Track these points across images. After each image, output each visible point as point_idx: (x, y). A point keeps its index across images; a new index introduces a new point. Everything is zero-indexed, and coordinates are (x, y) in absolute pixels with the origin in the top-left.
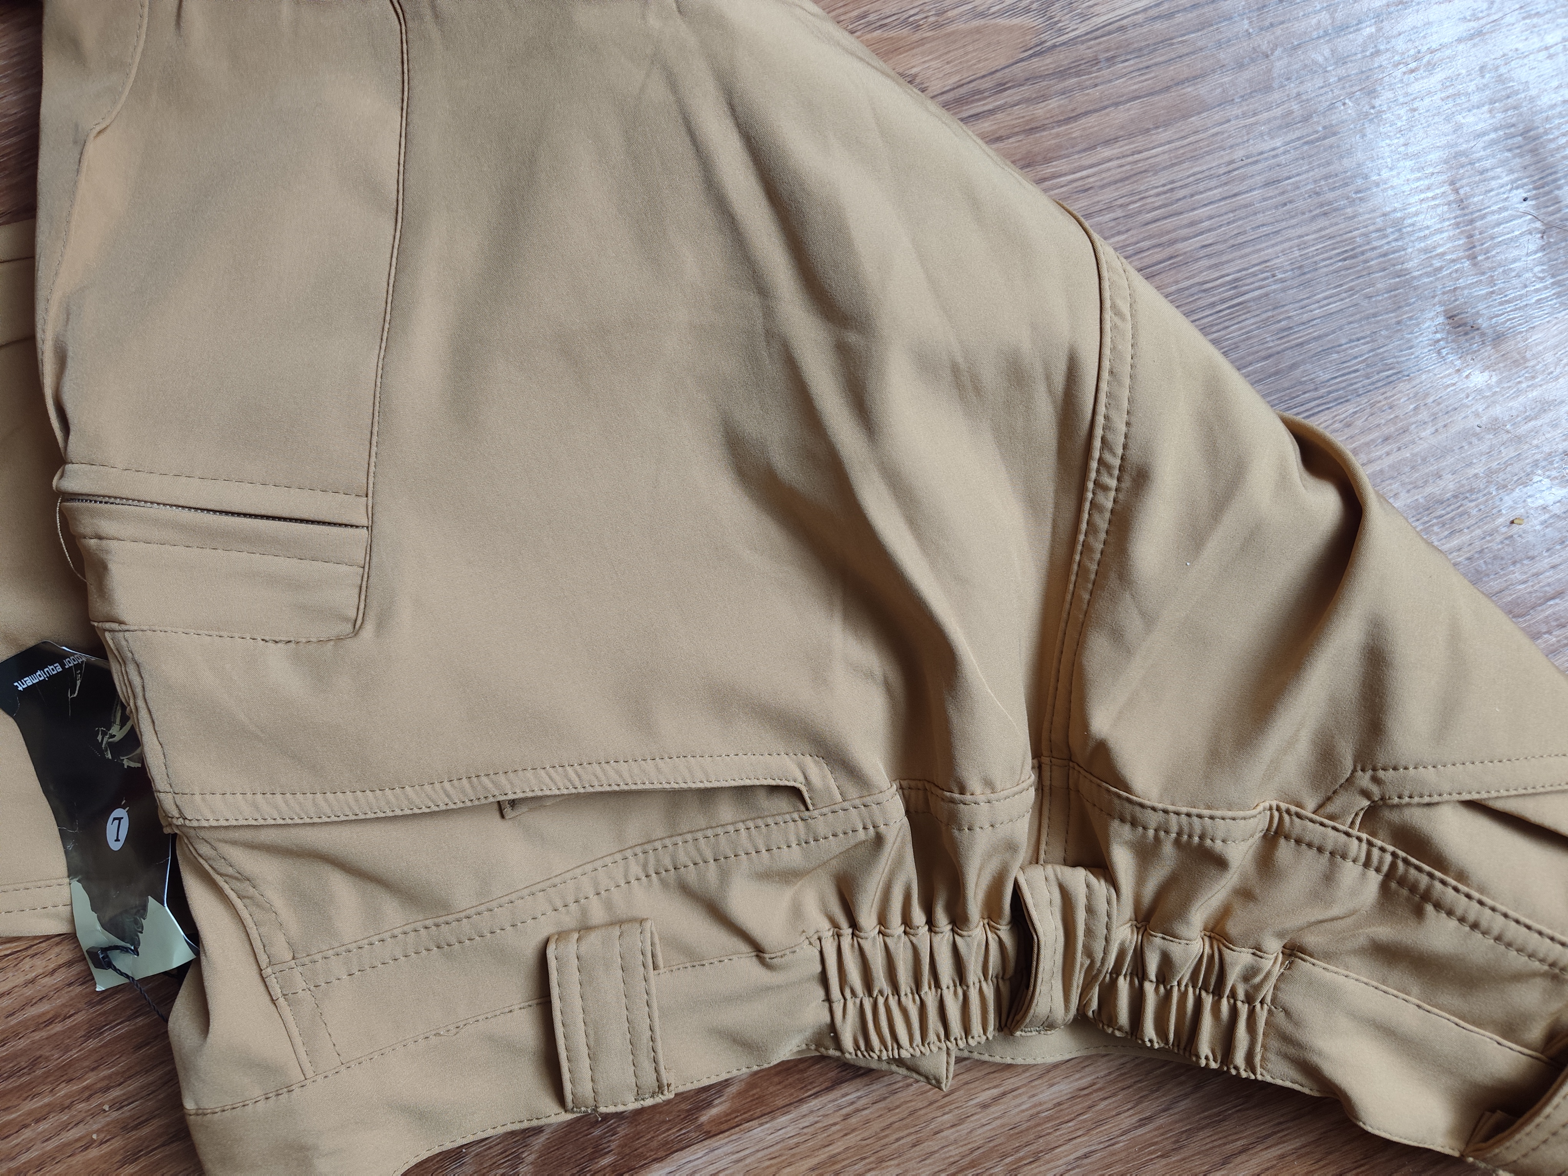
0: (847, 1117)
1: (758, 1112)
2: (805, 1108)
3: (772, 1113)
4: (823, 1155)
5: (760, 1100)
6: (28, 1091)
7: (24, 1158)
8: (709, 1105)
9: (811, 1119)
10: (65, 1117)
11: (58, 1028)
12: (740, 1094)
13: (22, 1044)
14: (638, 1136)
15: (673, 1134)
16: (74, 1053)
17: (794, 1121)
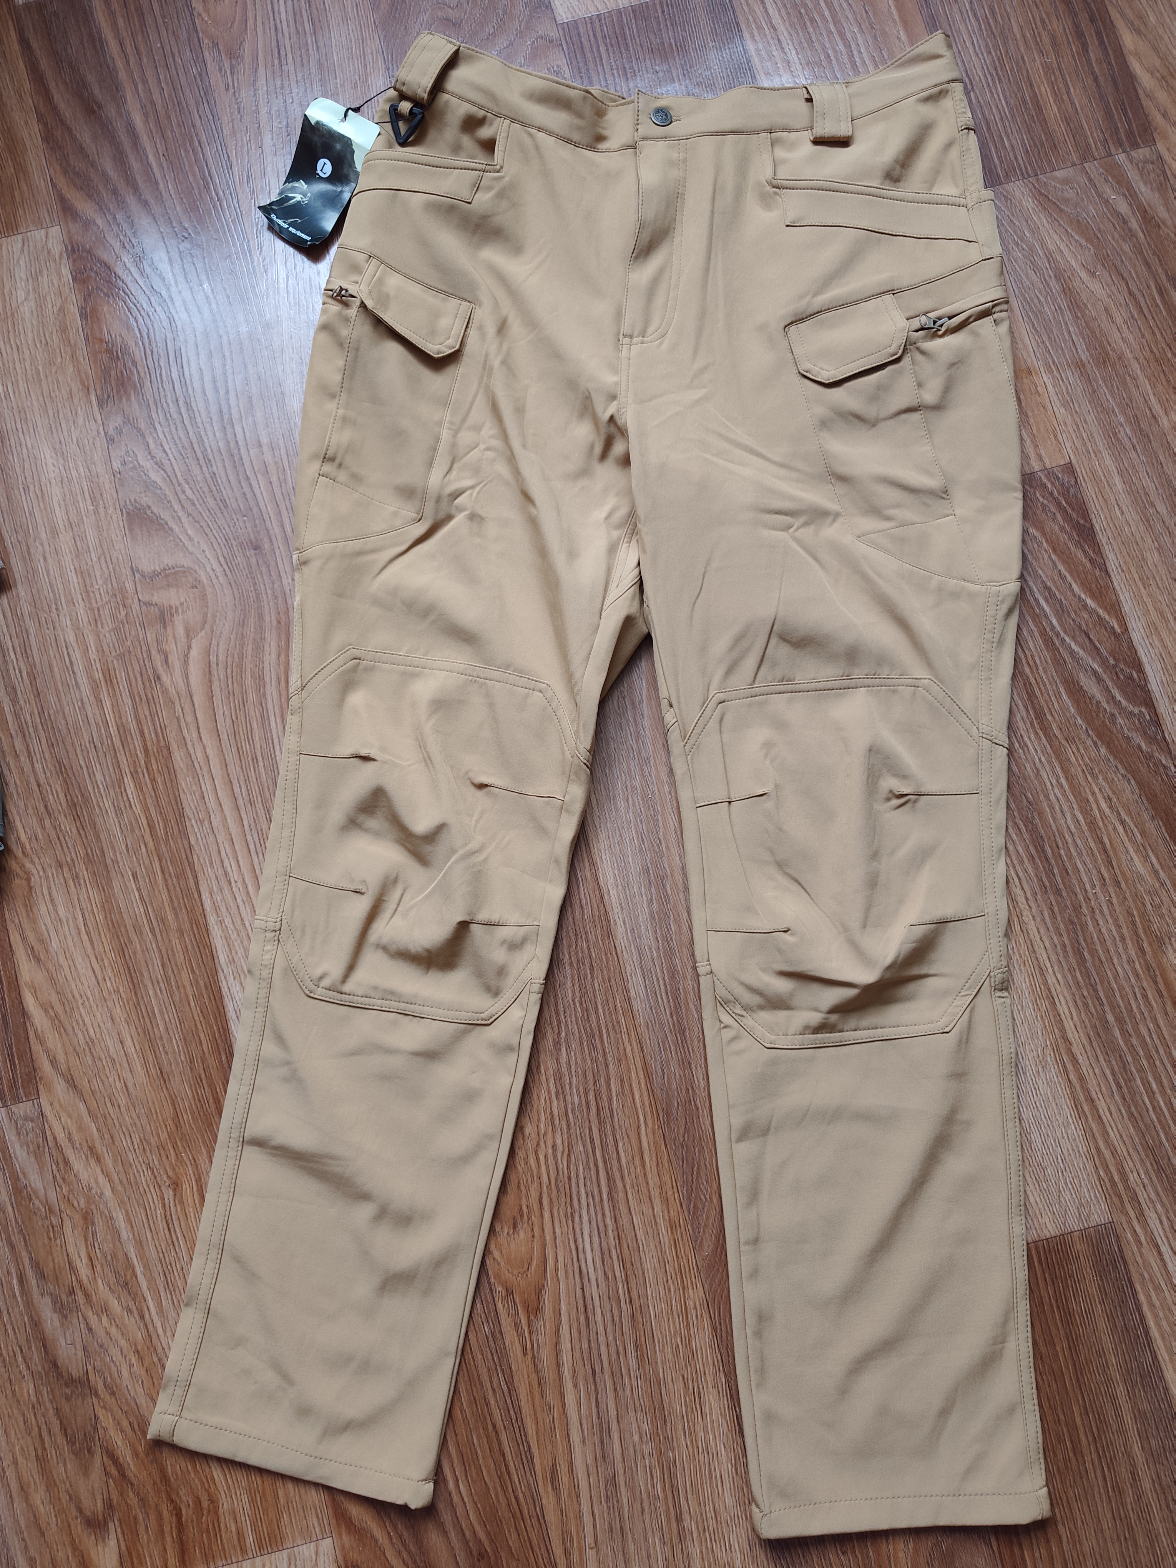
0: (1123, 571)
1: (1118, 608)
2: (1117, 588)
3: (1119, 602)
4: (1139, 583)
5: (1112, 606)
6: (1084, 927)
7: (1115, 933)
8: (1113, 628)
9: (1122, 585)
10: (1097, 912)
11: (1056, 909)
12: (1109, 614)
13: (1062, 926)
14: (1124, 660)
15: (1125, 645)
16: (1068, 903)
17: (1123, 593)
